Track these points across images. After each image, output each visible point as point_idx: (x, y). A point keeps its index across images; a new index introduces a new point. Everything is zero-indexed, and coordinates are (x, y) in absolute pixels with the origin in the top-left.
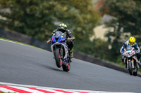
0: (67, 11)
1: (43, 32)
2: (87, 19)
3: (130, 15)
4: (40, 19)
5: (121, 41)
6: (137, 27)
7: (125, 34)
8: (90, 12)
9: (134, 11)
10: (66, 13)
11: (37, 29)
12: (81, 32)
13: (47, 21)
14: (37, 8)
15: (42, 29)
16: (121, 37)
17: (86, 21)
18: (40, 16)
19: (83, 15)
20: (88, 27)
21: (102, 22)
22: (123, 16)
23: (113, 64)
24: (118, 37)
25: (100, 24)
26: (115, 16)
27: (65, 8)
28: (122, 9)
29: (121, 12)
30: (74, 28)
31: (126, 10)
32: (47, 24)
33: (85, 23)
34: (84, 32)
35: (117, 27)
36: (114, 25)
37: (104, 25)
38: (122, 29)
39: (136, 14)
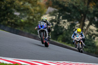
0: (23, 5)
1: (7, 19)
2: (37, 11)
3: (67, 7)
4: (4, 10)
5: (61, 25)
6: (72, 16)
7: (63, 20)
8: (39, 5)
9: (69, 5)
10: (22, 6)
11: (3, 18)
12: (33, 20)
13: (9, 12)
14: (3, 3)
15: (6, 18)
16: (61, 23)
17: (36, 12)
18: (4, 9)
19: (34, 8)
20: (37, 16)
21: (47, 12)
22: (62, 8)
23: (55, 41)
24: (58, 23)
25: (45, 14)
26: (56, 8)
27: (22, 3)
28: (61, 3)
29: (60, 5)
30: (27, 17)
31: (64, 4)
32: (9, 14)
33: (35, 13)
34: (35, 19)
35: (57, 16)
36: (56, 14)
37: (48, 15)
38: (61, 17)
39: (71, 6)
